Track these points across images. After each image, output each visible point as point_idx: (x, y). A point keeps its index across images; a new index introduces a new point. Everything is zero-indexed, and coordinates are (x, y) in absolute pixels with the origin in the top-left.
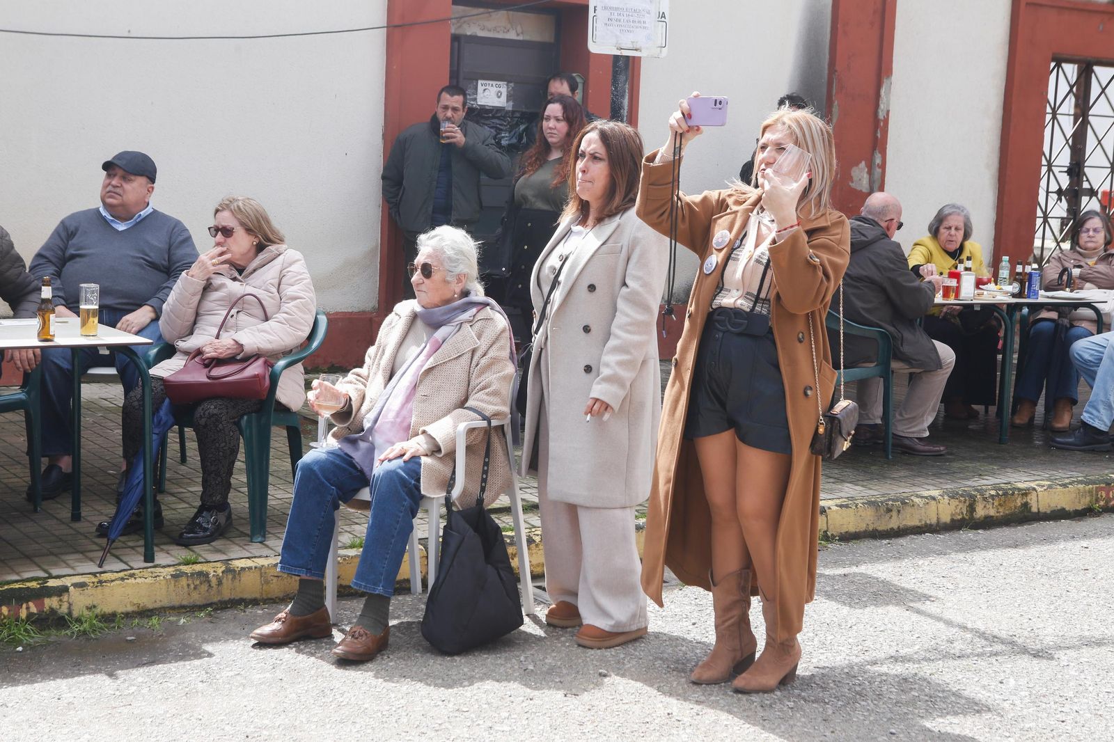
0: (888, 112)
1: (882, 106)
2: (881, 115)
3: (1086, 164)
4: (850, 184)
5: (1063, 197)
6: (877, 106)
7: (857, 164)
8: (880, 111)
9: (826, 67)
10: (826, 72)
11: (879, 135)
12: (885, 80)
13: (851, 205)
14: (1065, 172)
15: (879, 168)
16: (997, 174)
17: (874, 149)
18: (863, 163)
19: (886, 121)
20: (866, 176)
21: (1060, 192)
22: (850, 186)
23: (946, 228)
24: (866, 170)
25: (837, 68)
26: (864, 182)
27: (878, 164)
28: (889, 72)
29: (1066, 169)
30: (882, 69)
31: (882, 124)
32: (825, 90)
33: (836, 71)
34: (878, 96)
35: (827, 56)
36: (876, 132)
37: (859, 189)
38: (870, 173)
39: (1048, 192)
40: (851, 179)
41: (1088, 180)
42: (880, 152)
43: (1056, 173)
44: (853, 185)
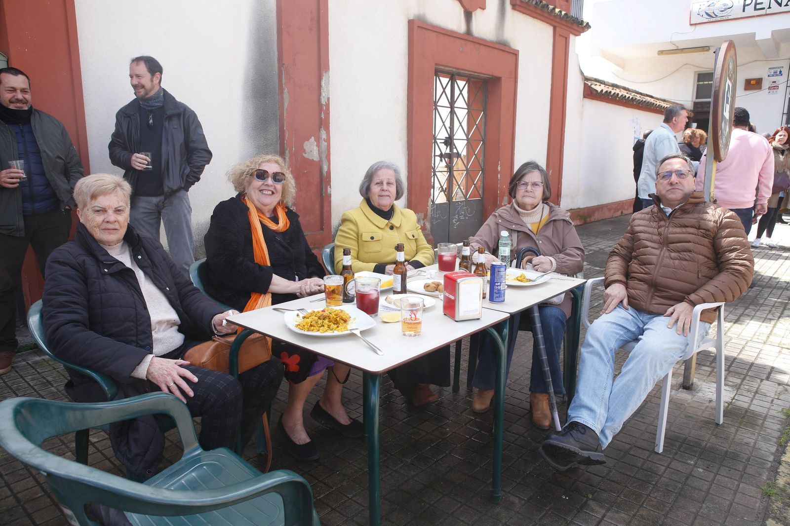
0: (328, 99)
1: (323, 94)
2: (323, 101)
3: (455, 138)
4: (304, 155)
5: (443, 159)
6: (320, 94)
7: (308, 139)
8: (322, 97)
9: (276, 62)
10: (277, 66)
11: (323, 116)
12: (324, 74)
13: (305, 172)
14: (443, 143)
15: (325, 141)
16: (406, 145)
17: (320, 127)
18: (313, 138)
19: (328, 105)
20: (315, 148)
21: (441, 156)
22: (304, 157)
23: (377, 183)
24: (316, 143)
25: (284, 62)
26: (315, 153)
27: (324, 139)
28: (327, 68)
29: (443, 141)
30: (321, 65)
31: (324, 108)
32: (276, 80)
33: (284, 64)
34: (320, 86)
35: (276, 53)
36: (320, 114)
37: (311, 158)
38: (318, 146)
39: (435, 156)
40: (304, 151)
41: (456, 148)
42: (324, 130)
43: (439, 144)
44: (306, 156)
